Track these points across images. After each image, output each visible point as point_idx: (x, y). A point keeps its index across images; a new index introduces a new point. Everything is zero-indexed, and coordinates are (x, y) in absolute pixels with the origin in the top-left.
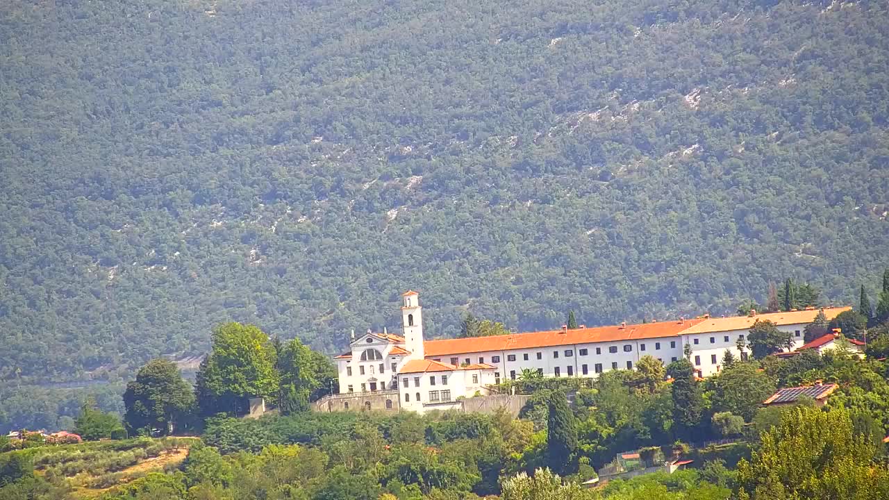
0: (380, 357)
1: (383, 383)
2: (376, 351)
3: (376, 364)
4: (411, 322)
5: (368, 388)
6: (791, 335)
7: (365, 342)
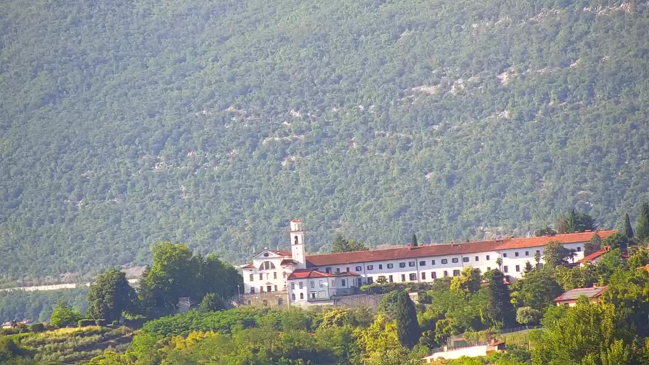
0: (273, 267)
1: (276, 286)
2: (272, 264)
3: (271, 272)
4: (296, 243)
5: (265, 289)
6: (574, 251)
7: (263, 256)
